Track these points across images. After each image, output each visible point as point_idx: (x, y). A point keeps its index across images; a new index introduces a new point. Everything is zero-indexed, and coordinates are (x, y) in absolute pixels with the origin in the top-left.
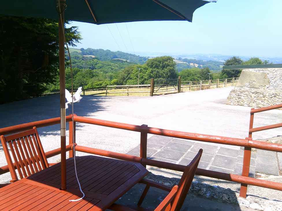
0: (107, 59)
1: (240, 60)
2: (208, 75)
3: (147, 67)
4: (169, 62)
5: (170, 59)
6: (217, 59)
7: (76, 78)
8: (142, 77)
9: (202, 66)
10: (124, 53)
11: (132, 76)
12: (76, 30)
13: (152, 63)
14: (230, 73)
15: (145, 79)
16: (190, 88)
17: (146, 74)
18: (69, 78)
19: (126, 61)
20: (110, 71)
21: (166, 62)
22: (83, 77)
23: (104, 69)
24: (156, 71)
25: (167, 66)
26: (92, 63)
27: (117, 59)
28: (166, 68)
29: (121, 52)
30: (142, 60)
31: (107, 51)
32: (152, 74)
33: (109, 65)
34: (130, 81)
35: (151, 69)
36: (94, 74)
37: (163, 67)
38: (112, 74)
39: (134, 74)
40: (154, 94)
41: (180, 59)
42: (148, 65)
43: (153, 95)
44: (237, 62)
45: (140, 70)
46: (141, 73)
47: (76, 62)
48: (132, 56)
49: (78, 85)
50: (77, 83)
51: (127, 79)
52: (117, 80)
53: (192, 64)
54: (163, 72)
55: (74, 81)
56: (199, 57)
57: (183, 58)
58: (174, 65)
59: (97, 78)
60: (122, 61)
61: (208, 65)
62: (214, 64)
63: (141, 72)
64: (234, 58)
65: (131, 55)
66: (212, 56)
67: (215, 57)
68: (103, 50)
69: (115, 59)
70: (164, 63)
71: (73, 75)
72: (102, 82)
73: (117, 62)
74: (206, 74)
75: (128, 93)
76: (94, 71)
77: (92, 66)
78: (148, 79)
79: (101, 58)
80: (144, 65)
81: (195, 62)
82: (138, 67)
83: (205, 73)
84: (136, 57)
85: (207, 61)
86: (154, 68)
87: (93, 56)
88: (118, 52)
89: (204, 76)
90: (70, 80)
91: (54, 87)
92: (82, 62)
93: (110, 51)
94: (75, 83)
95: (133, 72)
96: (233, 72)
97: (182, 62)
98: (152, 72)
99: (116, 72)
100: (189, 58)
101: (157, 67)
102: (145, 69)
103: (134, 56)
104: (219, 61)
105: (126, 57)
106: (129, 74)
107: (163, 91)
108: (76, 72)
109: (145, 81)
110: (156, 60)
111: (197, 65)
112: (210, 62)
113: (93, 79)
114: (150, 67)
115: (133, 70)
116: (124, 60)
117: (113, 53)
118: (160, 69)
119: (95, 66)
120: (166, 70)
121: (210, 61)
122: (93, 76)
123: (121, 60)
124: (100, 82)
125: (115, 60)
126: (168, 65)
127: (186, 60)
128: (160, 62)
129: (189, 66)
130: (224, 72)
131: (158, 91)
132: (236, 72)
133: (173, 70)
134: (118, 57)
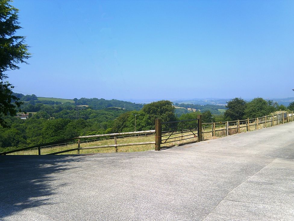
0: (101, 108)
1: (243, 101)
2: (210, 118)
3: (144, 113)
4: (168, 106)
5: (168, 103)
6: (215, 103)
7: (66, 129)
8: (139, 125)
9: (200, 110)
10: (119, 101)
11: (128, 123)
12: (20, 43)
13: (149, 109)
14: (234, 115)
15: (143, 127)
16: (213, 132)
17: (143, 121)
18: (58, 130)
19: (122, 109)
20: (105, 120)
21: (164, 107)
22: (74, 128)
23: (98, 118)
24: (154, 117)
25: (165, 111)
26: (85, 113)
27: (111, 107)
28: (165, 113)
29: (116, 100)
30: (137, 108)
31: (102, 100)
32: (149, 121)
33: (103, 114)
34: (125, 129)
35: (148, 115)
36: (87, 124)
37: (162, 112)
38: (107, 123)
39: (130, 121)
40: (162, 145)
41: (177, 104)
42: (144, 111)
43: (161, 148)
44: (240, 103)
45: (136, 117)
46: (138, 120)
47: (68, 113)
48: (128, 103)
49: (69, 137)
50: (67, 135)
51: (123, 128)
52: (111, 129)
53: (189, 109)
54: (162, 118)
55: (64, 132)
56: (196, 102)
57: (180, 103)
58: (173, 109)
59: (89, 128)
60: (118, 110)
61: (206, 109)
62: (212, 108)
63: (138, 118)
64: (237, 99)
65: (126, 102)
66: (209, 100)
67: (212, 101)
68: (97, 99)
69: (110, 107)
70: (162, 108)
71: (63, 126)
72: (95, 132)
73: (112, 111)
74: (208, 118)
75: (116, 147)
76: (88, 120)
77: (86, 116)
78: (145, 126)
79: (95, 108)
80: (140, 111)
81: (192, 106)
82: (134, 114)
83: (207, 116)
84: (132, 104)
85: (205, 105)
86: (152, 113)
87: (87, 106)
88: (113, 100)
89: (206, 120)
90: (59, 132)
91: (41, 141)
92: (74, 113)
93: (104, 99)
94: (65, 135)
95: (129, 119)
96: (237, 114)
97: (180, 108)
98: (149, 118)
99: (111, 121)
100: (186, 103)
101: (155, 112)
102: (142, 115)
103: (129, 103)
104: (217, 105)
105: (122, 105)
106: (125, 121)
107: (176, 139)
108: (66, 123)
109: (143, 128)
110: (153, 105)
111: (194, 110)
112: (208, 107)
113: (84, 130)
114: (147, 113)
115: (129, 117)
116: (120, 108)
117: (107, 101)
118: (158, 115)
119: (89, 115)
120: (165, 115)
121: (208, 105)
122: (86, 126)
123: (116, 108)
124: (92, 133)
125: (110, 109)
126: (167, 110)
127: (182, 105)
128: (157, 107)
129: (186, 111)
130: (227, 115)
131: (168, 140)
132: (240, 113)
133: (172, 115)
134: (113, 106)
